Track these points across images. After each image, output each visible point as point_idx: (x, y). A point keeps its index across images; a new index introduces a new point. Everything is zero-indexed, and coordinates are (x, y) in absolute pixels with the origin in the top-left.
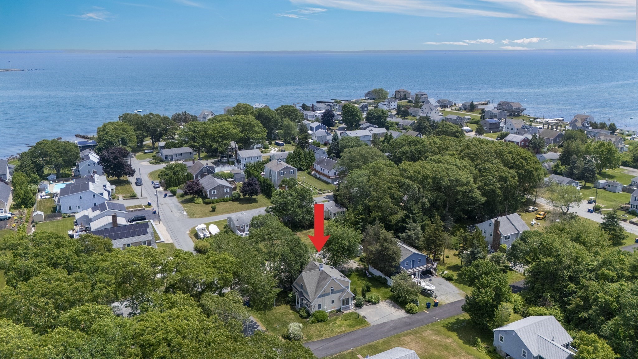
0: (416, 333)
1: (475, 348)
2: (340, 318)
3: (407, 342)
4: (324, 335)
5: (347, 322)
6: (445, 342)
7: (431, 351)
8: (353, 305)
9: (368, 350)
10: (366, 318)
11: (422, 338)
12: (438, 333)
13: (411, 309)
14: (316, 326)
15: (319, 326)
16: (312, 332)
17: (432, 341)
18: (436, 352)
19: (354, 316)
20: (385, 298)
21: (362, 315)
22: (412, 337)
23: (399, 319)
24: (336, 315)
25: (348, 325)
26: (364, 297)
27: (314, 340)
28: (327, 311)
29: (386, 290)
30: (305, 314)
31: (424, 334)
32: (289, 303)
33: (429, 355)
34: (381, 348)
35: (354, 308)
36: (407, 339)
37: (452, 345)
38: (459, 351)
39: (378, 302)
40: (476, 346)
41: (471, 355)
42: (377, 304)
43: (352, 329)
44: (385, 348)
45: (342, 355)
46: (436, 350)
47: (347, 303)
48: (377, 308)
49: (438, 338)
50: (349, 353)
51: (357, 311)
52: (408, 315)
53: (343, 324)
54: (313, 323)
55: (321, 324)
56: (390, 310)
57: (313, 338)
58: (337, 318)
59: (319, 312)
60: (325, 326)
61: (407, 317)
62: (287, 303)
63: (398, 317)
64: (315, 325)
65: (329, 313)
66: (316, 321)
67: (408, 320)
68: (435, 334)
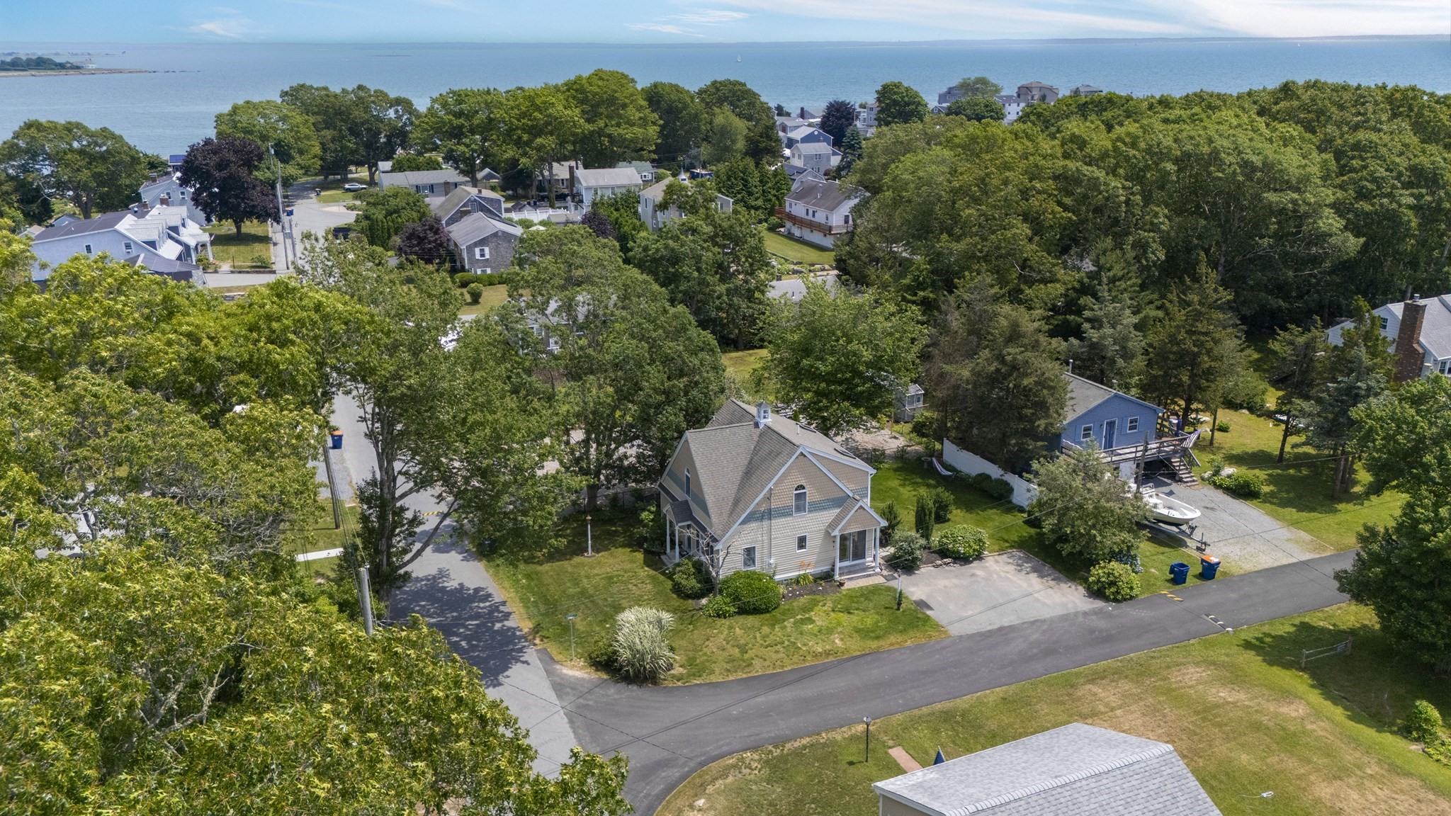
0: (1141, 673)
1: (1415, 747)
2: (830, 604)
3: (1107, 705)
4: (756, 662)
5: (854, 618)
6: (1277, 715)
7: (1221, 749)
8: (879, 560)
9: (936, 731)
10: (929, 608)
11: (1168, 691)
12: (1236, 677)
13: (1112, 584)
14: (730, 628)
15: (740, 627)
16: (711, 647)
17: (1217, 706)
18: (1244, 757)
19: (886, 600)
20: (1007, 544)
21: (914, 598)
22: (1125, 686)
23: (1064, 618)
24: (813, 593)
25: (858, 631)
26: (926, 536)
27: (713, 679)
28: (777, 577)
29: (1009, 519)
30: (693, 583)
31: (1175, 677)
32: (640, 546)
33: (1212, 768)
34: (992, 725)
35: (885, 573)
36: (1106, 694)
37: (1309, 727)
38: (1350, 756)
39: (979, 557)
40: (1417, 740)
41: (1408, 774)
42: (975, 564)
43: (874, 644)
44: (1010, 725)
45: (824, 745)
46: (1243, 746)
47: (859, 553)
48: (973, 575)
49: (1242, 696)
50: (853, 739)
51: (893, 584)
52: (1099, 604)
53: (839, 624)
54: (721, 615)
55: (751, 620)
56: (1025, 585)
57: (712, 672)
58: (815, 603)
59: (749, 576)
60: (766, 630)
61: (1096, 612)
62: (635, 544)
63: (1059, 612)
64: (726, 622)
65: (788, 583)
66: (733, 609)
67: (1101, 624)
68: (1224, 682)
